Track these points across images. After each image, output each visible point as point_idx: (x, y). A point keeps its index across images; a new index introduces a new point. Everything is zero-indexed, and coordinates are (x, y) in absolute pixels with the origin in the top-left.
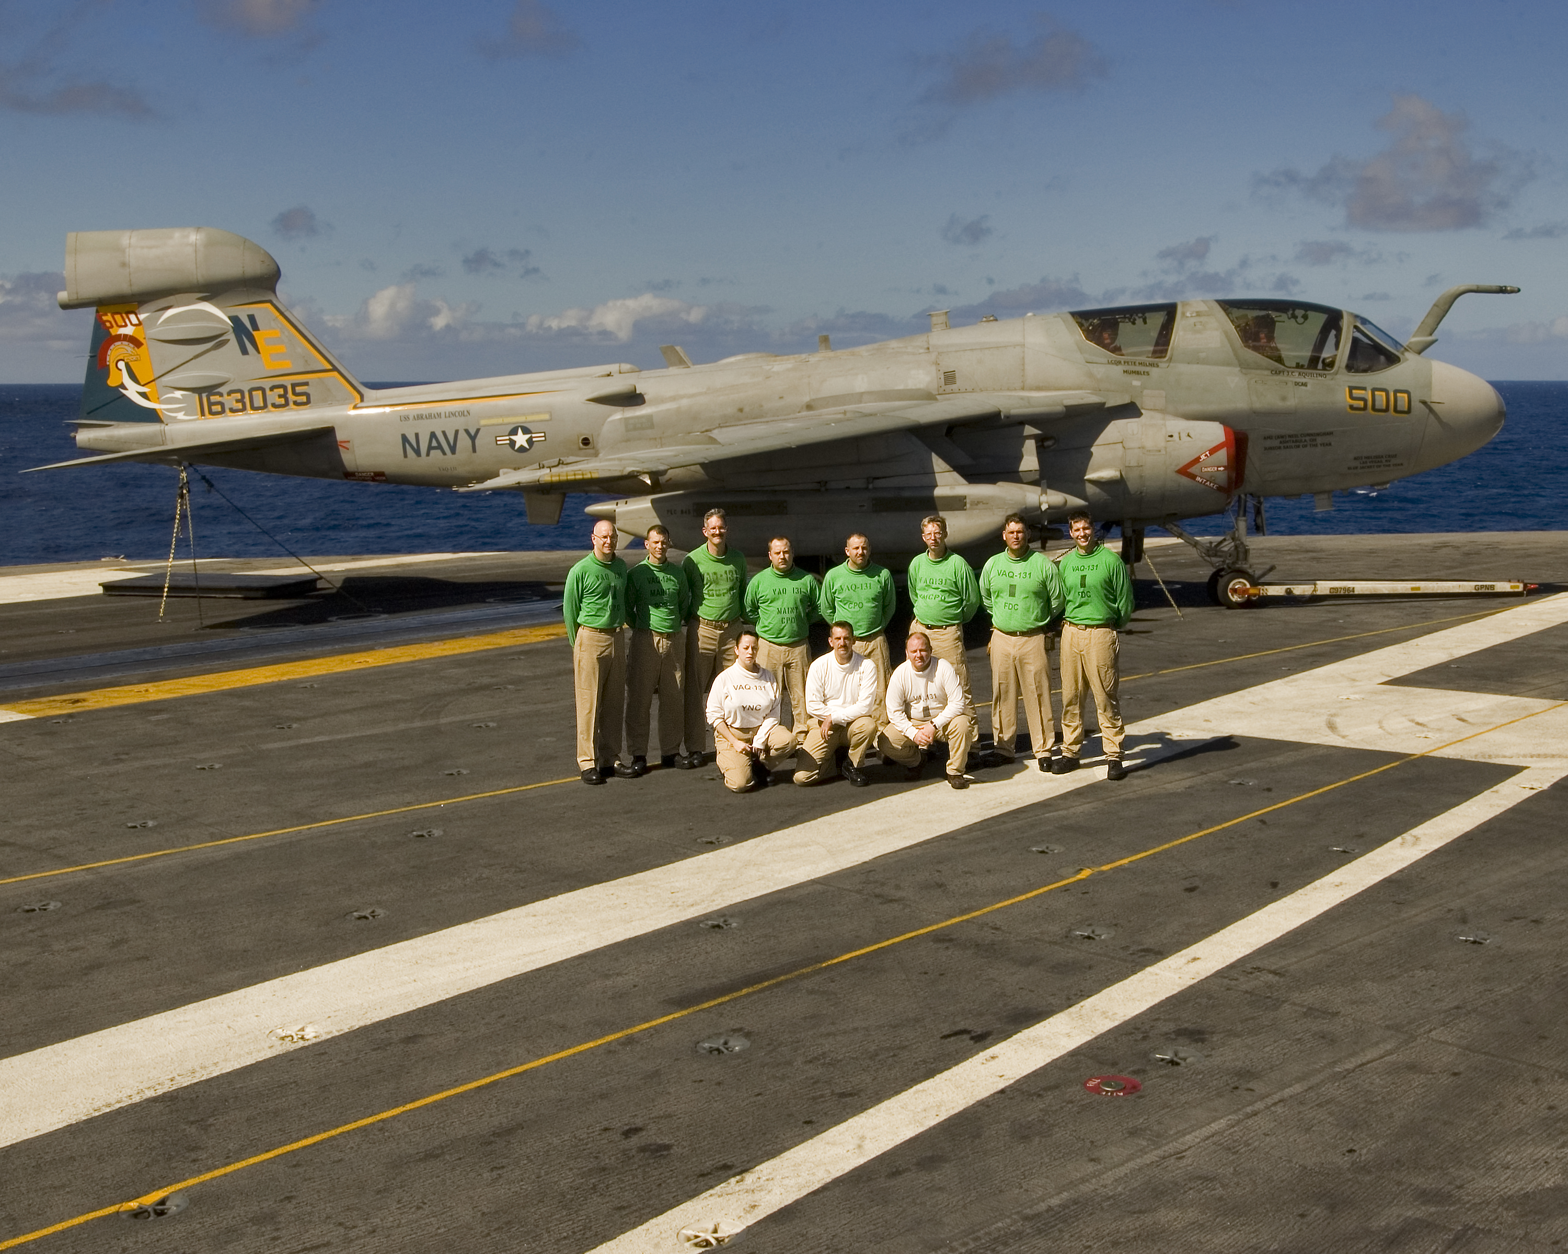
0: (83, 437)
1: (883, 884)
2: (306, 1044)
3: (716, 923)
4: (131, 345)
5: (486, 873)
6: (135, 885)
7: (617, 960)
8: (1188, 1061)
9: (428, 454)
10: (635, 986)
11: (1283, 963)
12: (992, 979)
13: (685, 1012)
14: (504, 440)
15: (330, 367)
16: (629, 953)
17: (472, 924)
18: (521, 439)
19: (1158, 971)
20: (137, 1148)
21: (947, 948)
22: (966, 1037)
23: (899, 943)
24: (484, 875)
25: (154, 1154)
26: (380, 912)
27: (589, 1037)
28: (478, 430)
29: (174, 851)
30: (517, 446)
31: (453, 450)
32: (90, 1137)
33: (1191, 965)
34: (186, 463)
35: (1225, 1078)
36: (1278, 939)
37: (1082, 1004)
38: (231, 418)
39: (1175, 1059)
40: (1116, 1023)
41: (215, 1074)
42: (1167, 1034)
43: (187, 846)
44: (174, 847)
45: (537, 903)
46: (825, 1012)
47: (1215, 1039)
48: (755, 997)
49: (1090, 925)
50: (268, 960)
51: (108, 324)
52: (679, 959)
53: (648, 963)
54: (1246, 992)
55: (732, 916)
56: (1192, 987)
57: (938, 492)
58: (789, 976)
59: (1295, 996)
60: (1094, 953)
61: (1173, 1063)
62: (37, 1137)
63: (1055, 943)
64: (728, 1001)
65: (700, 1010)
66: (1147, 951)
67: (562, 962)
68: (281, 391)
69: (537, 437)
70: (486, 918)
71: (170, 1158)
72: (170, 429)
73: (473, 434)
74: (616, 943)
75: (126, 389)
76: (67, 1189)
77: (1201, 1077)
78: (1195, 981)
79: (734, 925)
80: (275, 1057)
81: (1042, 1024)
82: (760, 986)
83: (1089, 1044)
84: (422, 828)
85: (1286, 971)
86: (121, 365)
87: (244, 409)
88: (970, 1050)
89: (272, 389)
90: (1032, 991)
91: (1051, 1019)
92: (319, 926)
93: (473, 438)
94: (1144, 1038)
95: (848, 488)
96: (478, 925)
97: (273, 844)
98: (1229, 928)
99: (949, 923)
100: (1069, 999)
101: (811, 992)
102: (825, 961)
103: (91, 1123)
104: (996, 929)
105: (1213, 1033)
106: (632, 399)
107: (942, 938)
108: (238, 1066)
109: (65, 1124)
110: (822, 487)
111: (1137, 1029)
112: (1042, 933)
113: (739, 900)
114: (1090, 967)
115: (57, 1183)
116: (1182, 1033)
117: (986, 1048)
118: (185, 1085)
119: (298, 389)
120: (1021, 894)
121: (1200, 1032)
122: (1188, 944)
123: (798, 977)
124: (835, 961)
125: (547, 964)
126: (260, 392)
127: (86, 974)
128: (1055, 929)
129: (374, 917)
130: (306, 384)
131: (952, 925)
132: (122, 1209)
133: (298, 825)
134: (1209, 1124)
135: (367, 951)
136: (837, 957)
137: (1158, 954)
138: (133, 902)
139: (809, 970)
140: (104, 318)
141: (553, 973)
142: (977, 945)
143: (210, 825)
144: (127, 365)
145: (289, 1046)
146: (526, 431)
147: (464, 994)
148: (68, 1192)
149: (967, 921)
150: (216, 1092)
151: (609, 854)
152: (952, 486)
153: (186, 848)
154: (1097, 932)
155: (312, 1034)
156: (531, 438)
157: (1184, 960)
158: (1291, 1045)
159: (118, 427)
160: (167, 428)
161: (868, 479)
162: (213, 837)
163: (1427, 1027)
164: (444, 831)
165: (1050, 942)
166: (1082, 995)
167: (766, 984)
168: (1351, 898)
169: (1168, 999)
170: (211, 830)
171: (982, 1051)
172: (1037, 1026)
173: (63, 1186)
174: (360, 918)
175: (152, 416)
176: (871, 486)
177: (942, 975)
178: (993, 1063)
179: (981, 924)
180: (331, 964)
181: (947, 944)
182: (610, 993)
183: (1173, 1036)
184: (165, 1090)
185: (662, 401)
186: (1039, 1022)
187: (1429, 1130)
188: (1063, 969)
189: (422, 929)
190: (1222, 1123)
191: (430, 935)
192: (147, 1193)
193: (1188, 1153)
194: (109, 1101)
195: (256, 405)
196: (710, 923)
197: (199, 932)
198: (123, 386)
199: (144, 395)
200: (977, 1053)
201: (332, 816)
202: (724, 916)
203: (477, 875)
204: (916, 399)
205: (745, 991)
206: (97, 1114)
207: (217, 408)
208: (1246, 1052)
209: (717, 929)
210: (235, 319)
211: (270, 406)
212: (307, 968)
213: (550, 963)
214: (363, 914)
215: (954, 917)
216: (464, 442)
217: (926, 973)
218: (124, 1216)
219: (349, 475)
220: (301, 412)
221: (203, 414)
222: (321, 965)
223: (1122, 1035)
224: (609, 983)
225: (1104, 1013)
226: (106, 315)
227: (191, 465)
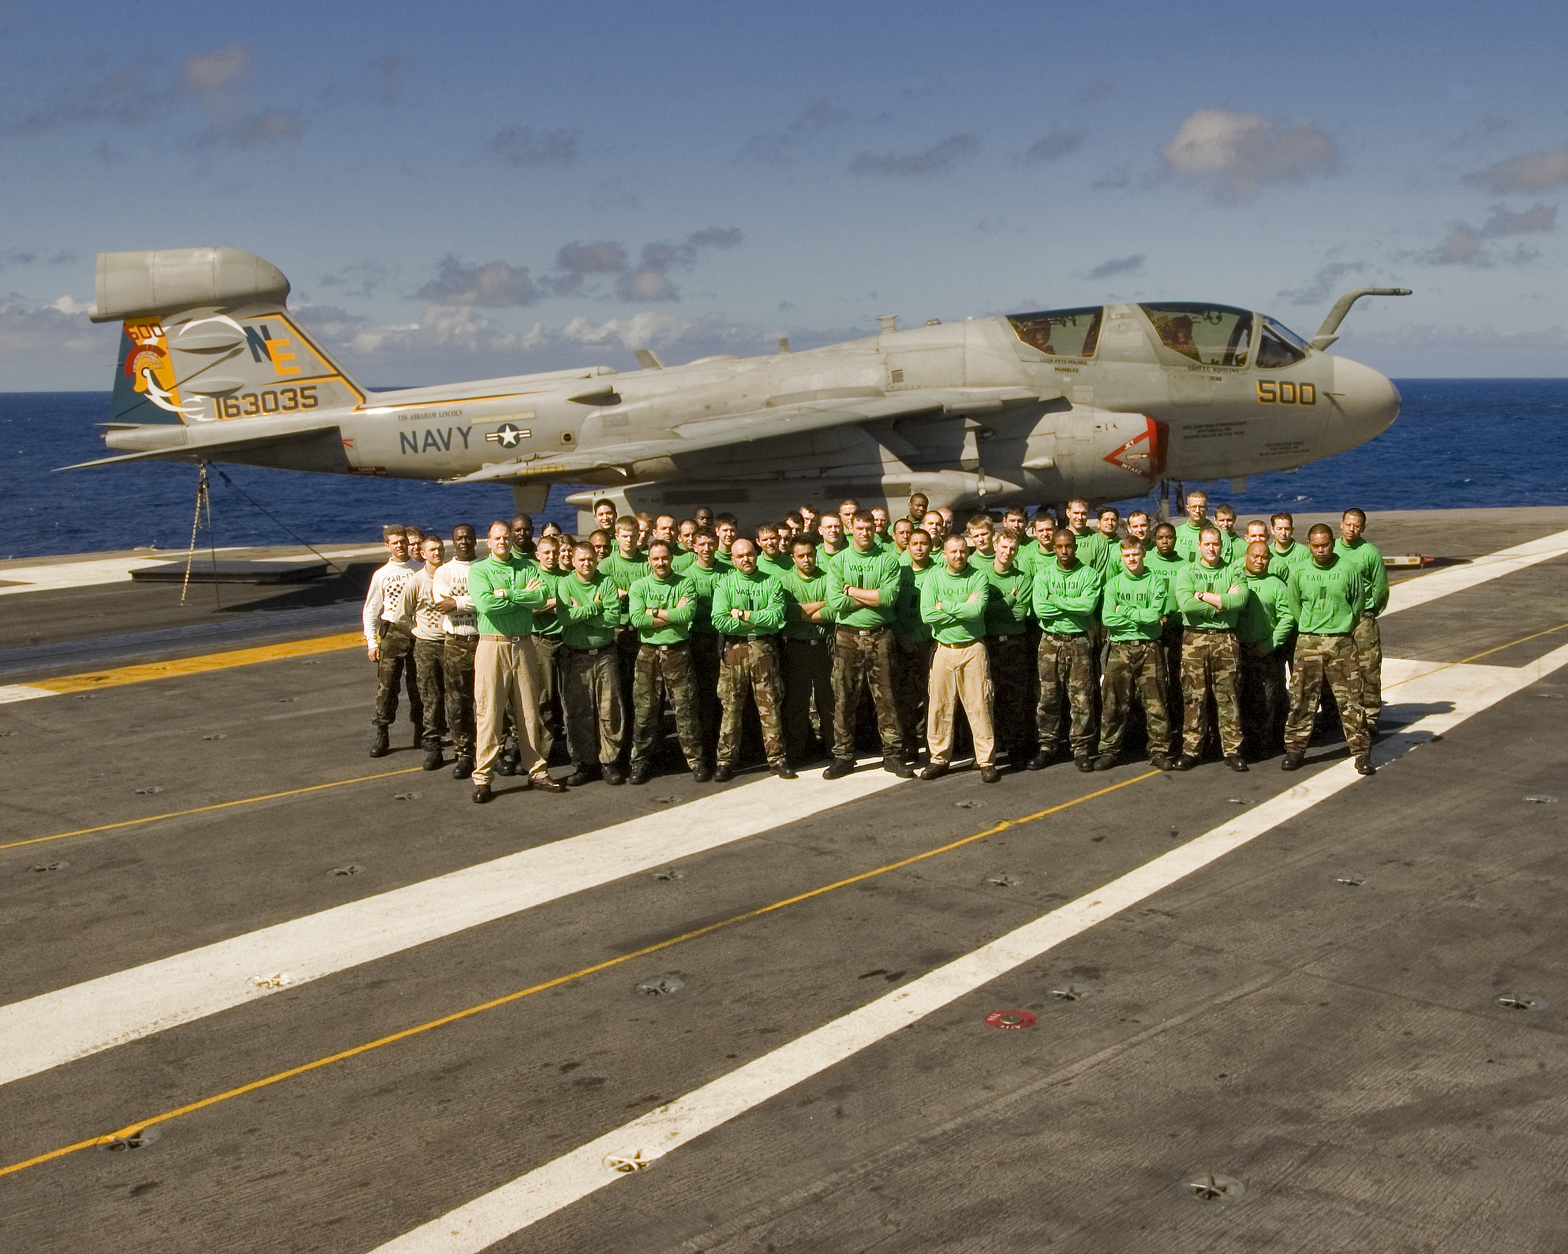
0: (112, 438)
1: (818, 838)
2: (280, 989)
3: (663, 875)
4: (156, 355)
5: (459, 831)
6: (137, 846)
7: (570, 910)
8: (1083, 996)
9: (424, 451)
10: (584, 934)
11: (1176, 905)
12: (909, 924)
13: (628, 957)
14: (493, 437)
15: (335, 372)
16: (582, 904)
17: (441, 878)
18: (509, 436)
19: (1061, 914)
20: (118, 1087)
21: (872, 895)
22: (881, 977)
23: (828, 891)
24: (456, 834)
25: (133, 1091)
26: (358, 868)
27: (540, 981)
28: (470, 428)
29: (176, 814)
30: (505, 442)
31: (447, 446)
32: (76, 1076)
33: (1093, 908)
34: (205, 461)
35: (1114, 1011)
36: (1174, 883)
37: (990, 945)
38: (246, 420)
39: (1071, 994)
40: (1020, 963)
41: (195, 1018)
42: (1065, 971)
43: (188, 809)
44: (176, 810)
45: (502, 859)
46: (755, 955)
47: (1108, 975)
48: (693, 943)
49: (1003, 873)
50: (252, 913)
51: (134, 336)
52: (628, 908)
53: (598, 912)
54: (1141, 932)
55: (678, 869)
56: (1091, 928)
57: (885, 480)
58: (725, 923)
59: (1185, 936)
60: (1006, 899)
61: (1069, 998)
62: (29, 1077)
63: (970, 890)
64: (669, 946)
65: (643, 955)
66: (1054, 896)
67: (520, 912)
68: (291, 395)
69: (524, 434)
70: (454, 873)
71: (147, 1096)
72: (191, 430)
73: (465, 431)
74: (570, 895)
75: (151, 394)
76: (52, 1125)
77: (1092, 1010)
78: (1095, 923)
79: (680, 876)
80: (250, 1002)
81: (952, 964)
82: (698, 932)
83: (993, 982)
84: (403, 792)
85: (1178, 913)
86: (147, 373)
87: (257, 411)
88: (885, 989)
89: (283, 393)
90: (945, 934)
91: (960, 960)
92: (302, 882)
93: (465, 436)
94: (1044, 976)
95: (803, 477)
96: (446, 880)
97: (265, 807)
98: (1130, 874)
99: (875, 872)
100: (978, 941)
101: (746, 937)
102: (759, 909)
103: (78, 1065)
104: (918, 877)
105: (1107, 970)
106: (609, 398)
107: (869, 887)
108: (217, 1011)
109: (54, 1065)
110: (780, 477)
111: (1038, 967)
112: (959, 881)
113: (686, 854)
114: (1000, 912)
115: (43, 1119)
116: (1077, 970)
117: (899, 987)
118: (167, 1028)
119: (307, 393)
120: (943, 845)
121: (1096, 970)
122: (1090, 889)
123: (733, 924)
124: (769, 908)
125: (505, 914)
126: (272, 396)
127: (86, 928)
128: (971, 877)
129: (352, 873)
130: (314, 388)
131: (879, 874)
132: (99, 1142)
133: (290, 790)
134: (1096, 1053)
135: (343, 904)
136: (770, 905)
137: (1064, 898)
138: (134, 861)
139: (744, 917)
140: (131, 330)
141: (510, 923)
142: (900, 893)
143: (210, 791)
144: (152, 373)
145: (265, 992)
146: (513, 428)
147: (428, 943)
148: (52, 1127)
149: (892, 871)
150: (194, 1035)
151: (571, 813)
152: (898, 474)
153: (187, 812)
154: (1010, 880)
155: (288, 980)
156: (518, 434)
157: (1086, 904)
158: (1176, 980)
159: (143, 429)
160: (188, 429)
161: (821, 468)
162: (213, 801)
163: (1301, 962)
164: (423, 794)
165: (966, 890)
166: (991, 937)
167: (704, 930)
168: (1243, 845)
169: (1069, 940)
170: (211, 794)
171: (895, 989)
172: (948, 966)
173: (48, 1122)
174: (339, 874)
175: (174, 419)
176: (824, 475)
177: (864, 920)
178: (904, 1000)
179: (904, 874)
180: (309, 917)
181: (871, 893)
182: (561, 940)
183: (1070, 974)
184: (149, 1033)
185: (638, 399)
186: (949, 962)
187: (1295, 1056)
188: (974, 913)
189: (396, 884)
190: (1109, 1051)
191: (402, 889)
192: (123, 1127)
193: (1075, 1079)
194: (96, 1044)
195: (268, 408)
196: (658, 875)
197: (192, 888)
198: (148, 392)
199: (167, 400)
200: (891, 991)
201: (322, 781)
202: (671, 868)
203: (449, 833)
204: (866, 396)
205: (684, 937)
206: (84, 1055)
207: (234, 411)
208: (1136, 987)
209: (663, 881)
210: (249, 330)
211: (281, 408)
212: (286, 920)
213: (509, 913)
214: (343, 870)
215: (879, 867)
216: (457, 439)
217: (850, 919)
218: (101, 1149)
219: (353, 470)
220: (310, 413)
221: (220, 416)
222: (300, 917)
223: (1023, 973)
224: (561, 930)
225: (1009, 953)
226: (132, 327)
227: (209, 462)
